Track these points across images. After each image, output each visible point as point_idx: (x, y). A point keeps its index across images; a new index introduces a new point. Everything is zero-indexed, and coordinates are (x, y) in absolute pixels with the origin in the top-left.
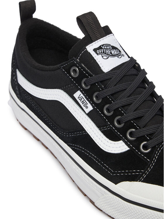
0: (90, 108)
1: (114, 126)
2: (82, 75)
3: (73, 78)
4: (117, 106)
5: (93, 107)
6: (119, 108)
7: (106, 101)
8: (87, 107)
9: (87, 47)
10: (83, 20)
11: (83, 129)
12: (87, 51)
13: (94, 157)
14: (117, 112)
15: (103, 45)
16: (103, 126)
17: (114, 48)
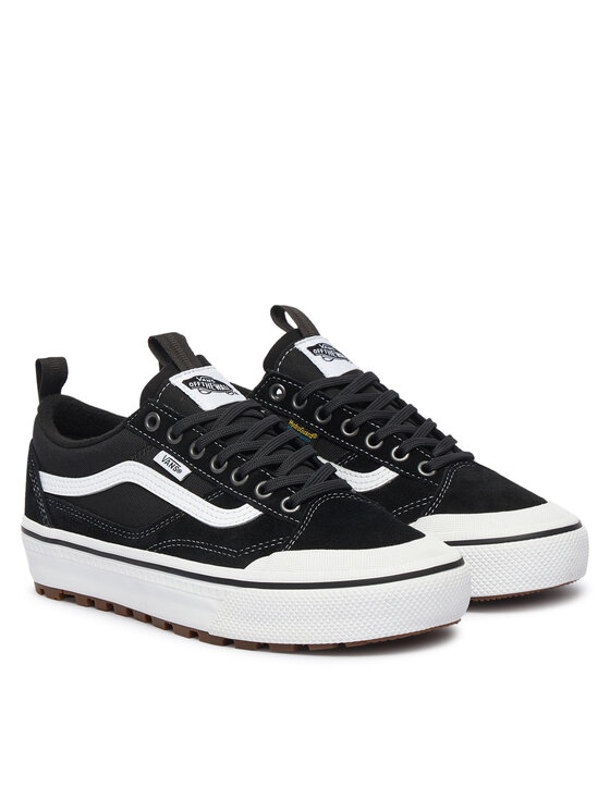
0: (186, 471)
1: (231, 485)
2: (166, 423)
3: (149, 433)
4: (232, 452)
5: (190, 468)
6: (237, 454)
7: (212, 449)
8: (180, 471)
9: (171, 379)
10: (164, 344)
11: (177, 510)
12: (172, 386)
13: (199, 545)
14: (234, 461)
15: (199, 377)
16: (211, 493)
17: (218, 382)
